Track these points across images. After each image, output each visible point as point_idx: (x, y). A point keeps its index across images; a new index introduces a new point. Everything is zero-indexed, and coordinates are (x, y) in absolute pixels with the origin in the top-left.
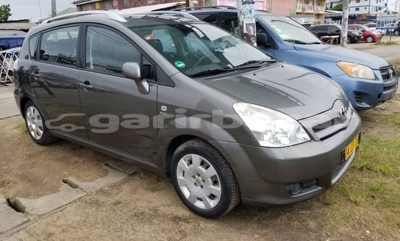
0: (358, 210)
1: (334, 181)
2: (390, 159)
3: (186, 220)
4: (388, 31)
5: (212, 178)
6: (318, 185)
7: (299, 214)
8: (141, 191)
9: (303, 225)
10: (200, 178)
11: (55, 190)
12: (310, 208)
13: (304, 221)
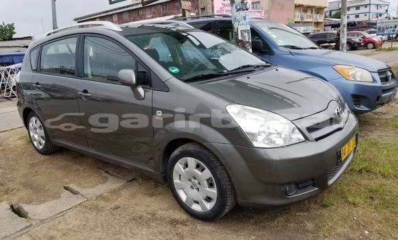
0: (357, 212)
1: (330, 182)
2: (390, 162)
3: (183, 223)
4: (389, 37)
5: (208, 180)
6: (314, 185)
7: (296, 216)
8: (140, 196)
9: (301, 226)
10: (196, 181)
11: (56, 196)
12: (307, 210)
13: (301, 223)
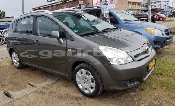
0: (156, 92)
1: (145, 79)
2: (170, 70)
3: (81, 99)
4: (169, 15)
5: (91, 79)
6: (137, 81)
7: (130, 94)
8: (61, 87)
9: (132, 99)
10: (86, 80)
11: (24, 88)
12: (135, 92)
13: (132, 97)
